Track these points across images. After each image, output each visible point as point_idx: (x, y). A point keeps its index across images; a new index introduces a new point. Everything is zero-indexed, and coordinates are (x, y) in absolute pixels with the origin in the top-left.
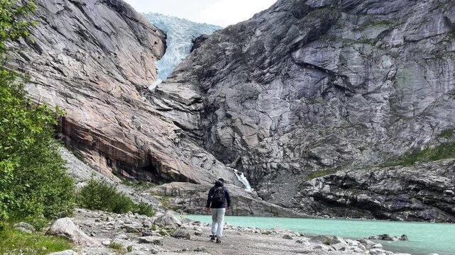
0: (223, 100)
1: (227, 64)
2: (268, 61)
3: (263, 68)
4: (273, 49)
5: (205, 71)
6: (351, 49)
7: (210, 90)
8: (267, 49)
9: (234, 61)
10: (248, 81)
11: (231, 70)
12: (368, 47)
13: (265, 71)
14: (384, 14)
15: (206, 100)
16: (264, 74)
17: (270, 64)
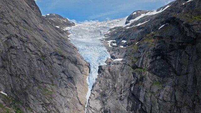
0: (109, 109)
1: (110, 91)
2: (123, 90)
3: (121, 94)
4: (125, 85)
5: (104, 93)
6: (148, 96)
7: (105, 103)
8: (123, 85)
9: (112, 90)
10: (117, 99)
11: (111, 94)
12: (153, 96)
13: (122, 95)
14: (160, 77)
15: (104, 107)
16: (122, 96)
17: (124, 92)
